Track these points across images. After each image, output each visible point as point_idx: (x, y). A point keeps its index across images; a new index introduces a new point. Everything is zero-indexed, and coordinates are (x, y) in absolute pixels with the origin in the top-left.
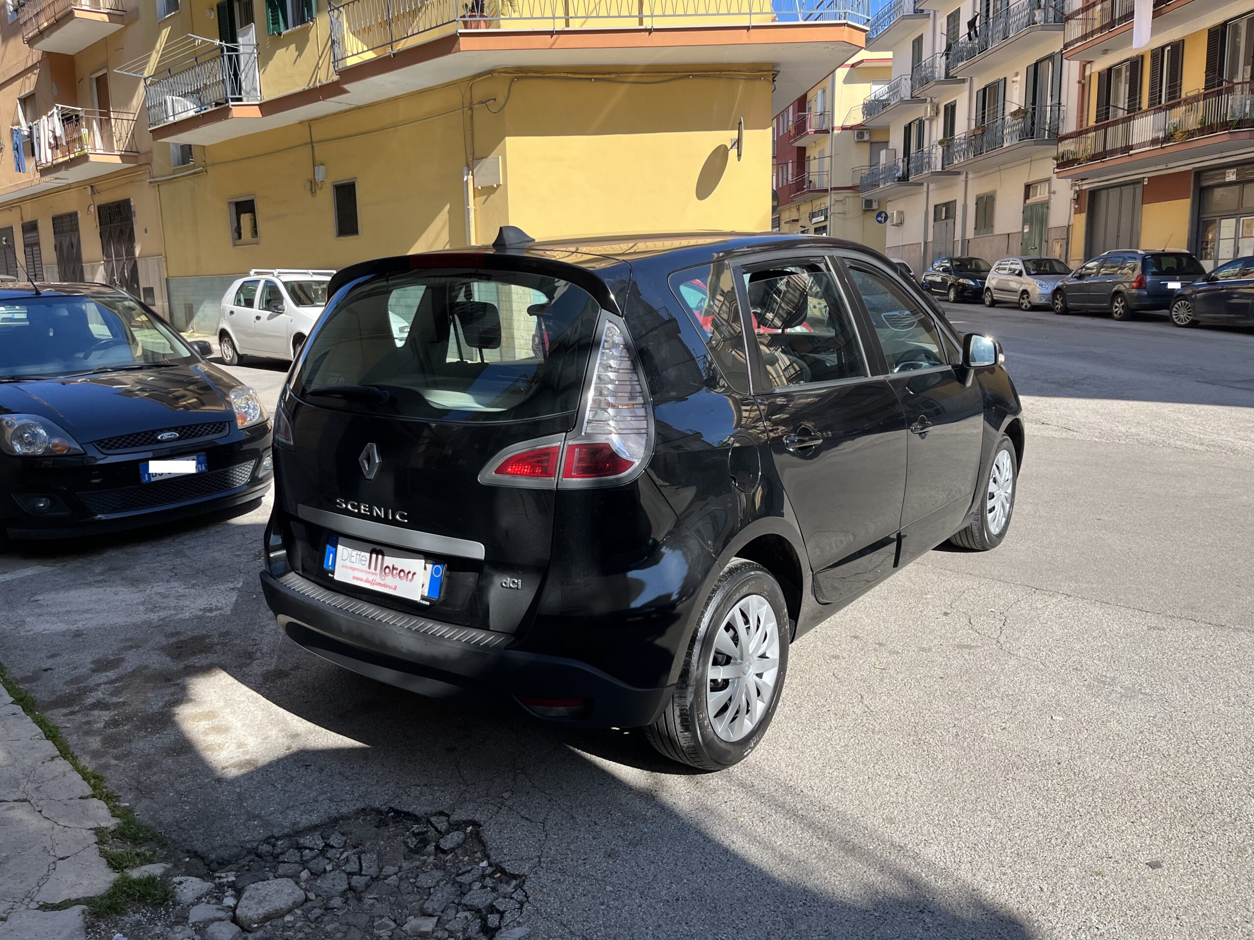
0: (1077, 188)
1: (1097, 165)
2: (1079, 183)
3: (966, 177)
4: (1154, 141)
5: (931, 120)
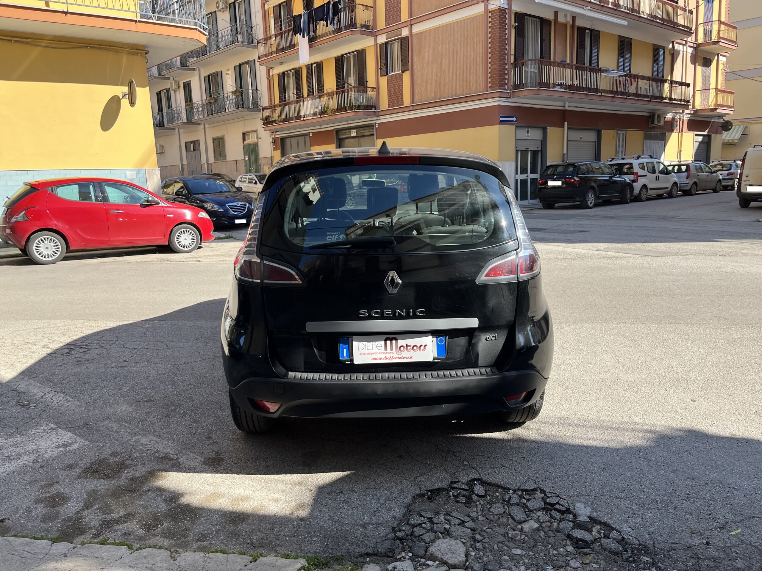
0: (274, 137)
1: (286, 125)
2: (274, 133)
3: (204, 127)
4: (315, 114)
5: (175, 91)
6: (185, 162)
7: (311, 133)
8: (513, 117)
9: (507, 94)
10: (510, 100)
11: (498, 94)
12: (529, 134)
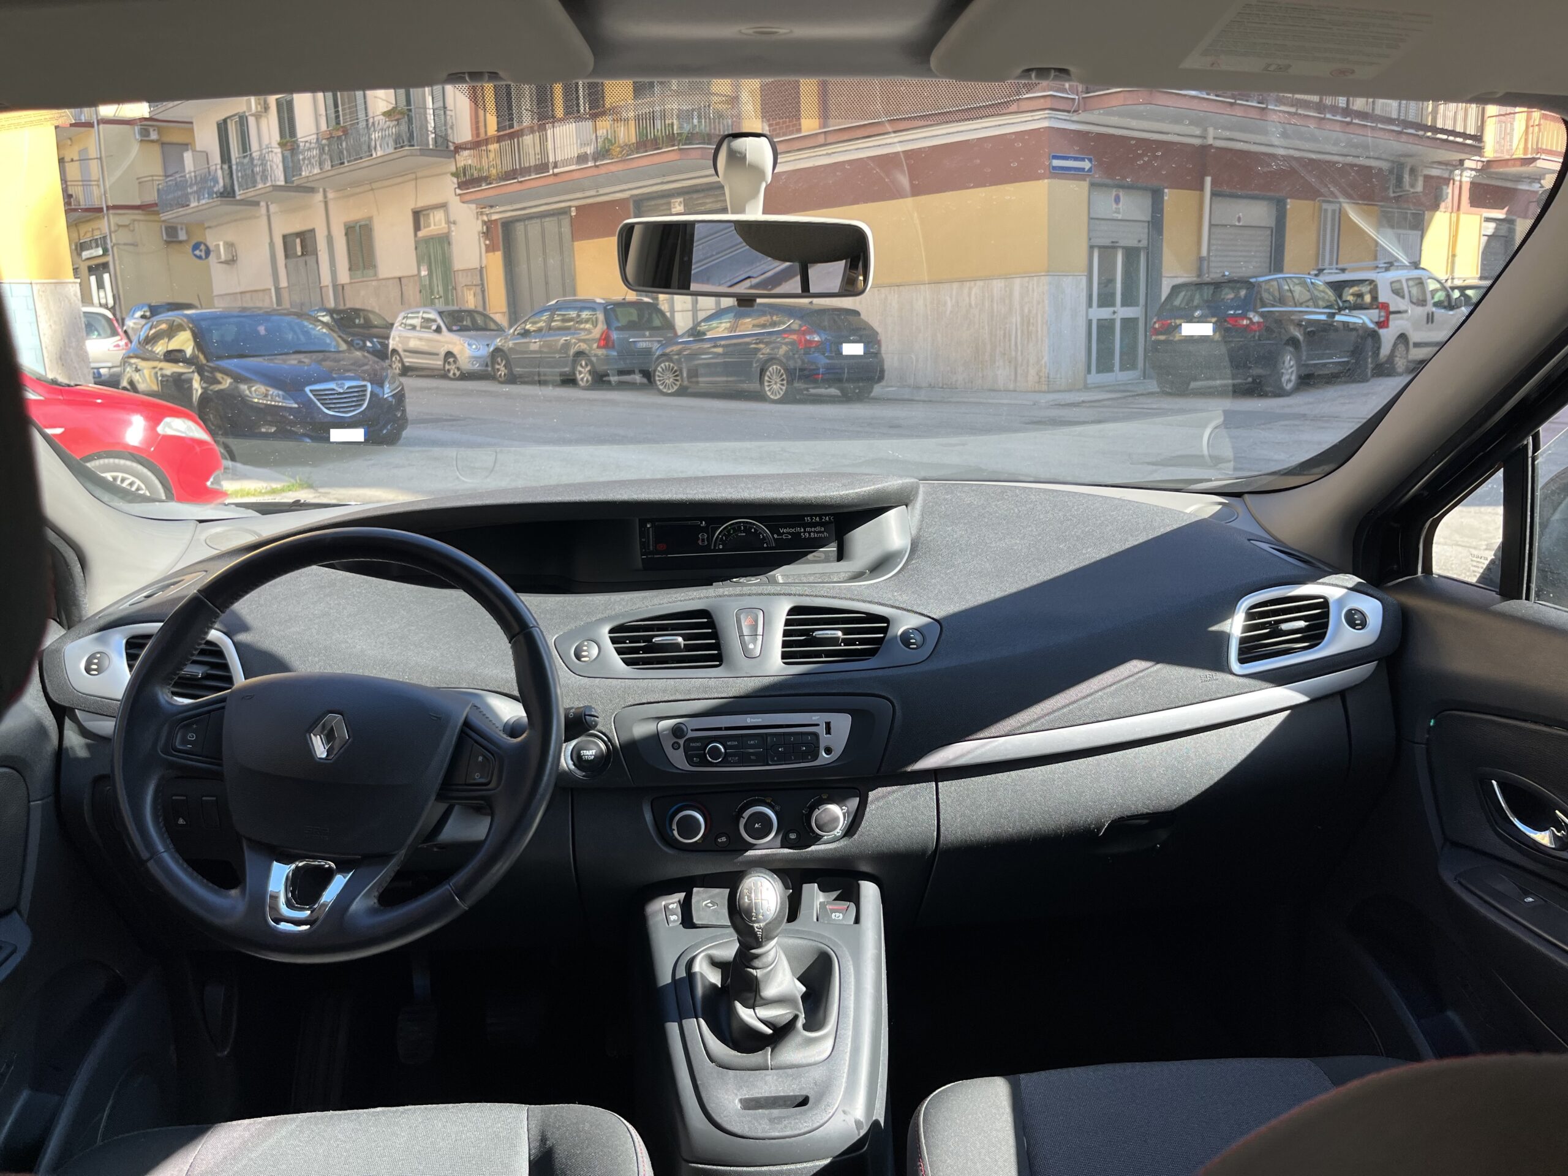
0: (485, 218)
1: (512, 186)
2: (487, 211)
3: (325, 197)
4: (583, 158)
5: (258, 116)
6: (284, 283)
7: (573, 209)
8: (1083, 160)
9: (1070, 101)
10: (1075, 118)
11: (1049, 103)
12: (1120, 206)
